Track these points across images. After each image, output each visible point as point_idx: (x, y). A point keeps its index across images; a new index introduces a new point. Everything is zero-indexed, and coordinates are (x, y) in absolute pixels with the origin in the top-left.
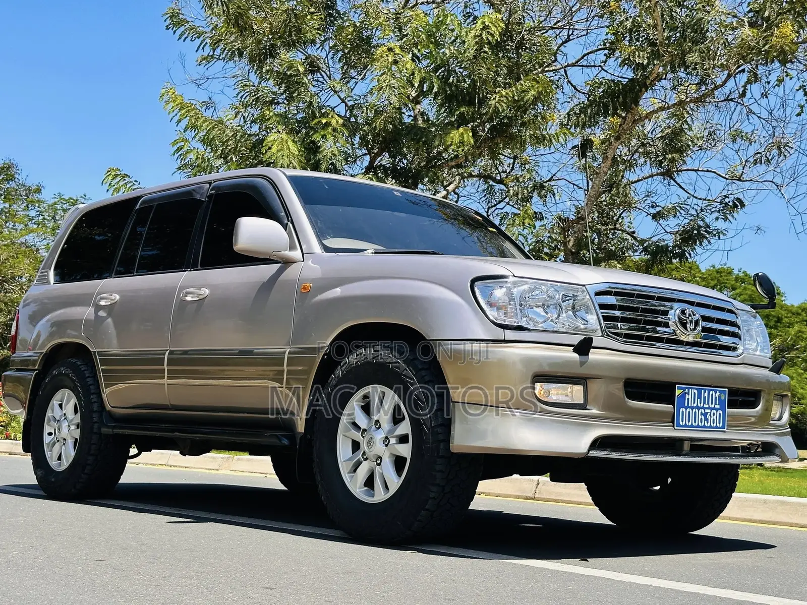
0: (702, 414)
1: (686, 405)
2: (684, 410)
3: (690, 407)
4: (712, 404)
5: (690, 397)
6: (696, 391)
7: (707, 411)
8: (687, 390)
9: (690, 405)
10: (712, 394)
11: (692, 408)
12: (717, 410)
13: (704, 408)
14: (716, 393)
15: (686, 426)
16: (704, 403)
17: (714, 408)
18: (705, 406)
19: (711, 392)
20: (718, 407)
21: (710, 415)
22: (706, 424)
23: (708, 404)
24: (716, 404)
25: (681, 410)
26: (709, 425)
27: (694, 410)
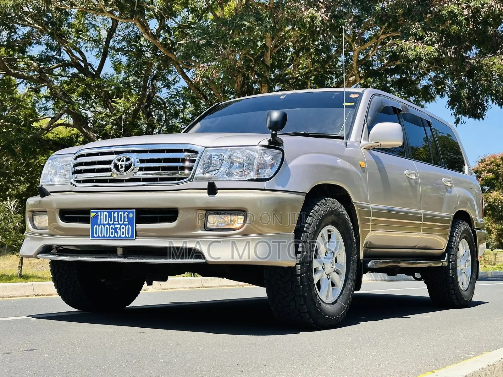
0: (112, 228)
1: (99, 223)
2: (98, 227)
3: (102, 225)
4: (121, 221)
5: (102, 217)
6: (107, 213)
7: (116, 226)
8: (99, 213)
9: (102, 223)
10: (121, 215)
11: (104, 225)
12: (126, 225)
13: (115, 225)
14: (124, 213)
15: (99, 237)
16: (114, 221)
17: (123, 224)
18: (115, 223)
19: (120, 213)
20: (127, 223)
21: (120, 229)
22: (116, 236)
23: (118, 221)
24: (124, 221)
25: (95, 226)
26: (119, 236)
27: (106, 226)
